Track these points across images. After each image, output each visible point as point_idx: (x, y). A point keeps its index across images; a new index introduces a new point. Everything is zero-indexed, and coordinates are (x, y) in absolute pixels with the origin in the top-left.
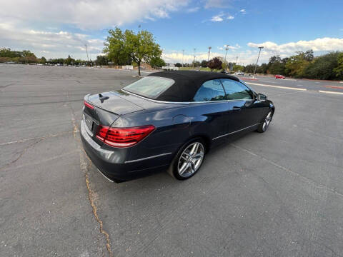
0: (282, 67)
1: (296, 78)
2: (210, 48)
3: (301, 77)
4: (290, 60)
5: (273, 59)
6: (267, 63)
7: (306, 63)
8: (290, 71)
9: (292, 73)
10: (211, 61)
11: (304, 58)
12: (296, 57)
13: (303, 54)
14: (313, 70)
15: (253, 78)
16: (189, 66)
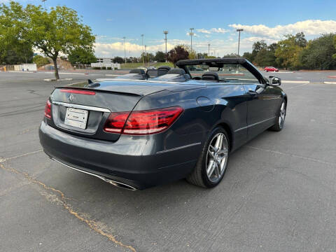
0: (270, 56)
1: (291, 70)
2: (166, 34)
3: (298, 68)
4: (279, 46)
5: (257, 45)
6: (251, 52)
7: (299, 49)
8: (282, 60)
9: (285, 63)
10: (171, 52)
11: (296, 43)
12: (285, 42)
13: (293, 37)
14: (309, 58)
15: (237, 72)
16: (135, 61)
